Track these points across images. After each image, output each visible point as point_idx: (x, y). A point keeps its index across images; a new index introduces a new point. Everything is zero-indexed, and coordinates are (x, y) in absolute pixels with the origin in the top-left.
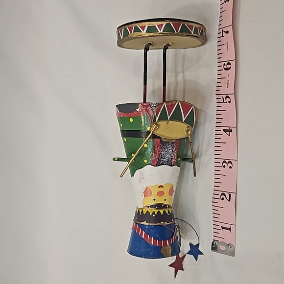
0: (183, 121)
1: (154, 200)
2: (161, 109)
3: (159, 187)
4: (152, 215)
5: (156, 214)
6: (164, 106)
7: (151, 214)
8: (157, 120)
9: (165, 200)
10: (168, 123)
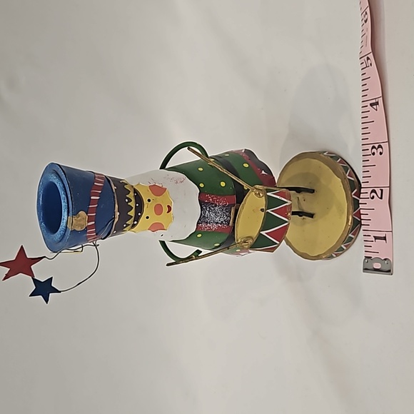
0: (261, 232)
1: (149, 200)
2: (283, 199)
3: (168, 206)
4: (128, 198)
5: (129, 204)
6: (286, 202)
7: (127, 196)
8: (268, 194)
9: (147, 218)
10: (262, 210)
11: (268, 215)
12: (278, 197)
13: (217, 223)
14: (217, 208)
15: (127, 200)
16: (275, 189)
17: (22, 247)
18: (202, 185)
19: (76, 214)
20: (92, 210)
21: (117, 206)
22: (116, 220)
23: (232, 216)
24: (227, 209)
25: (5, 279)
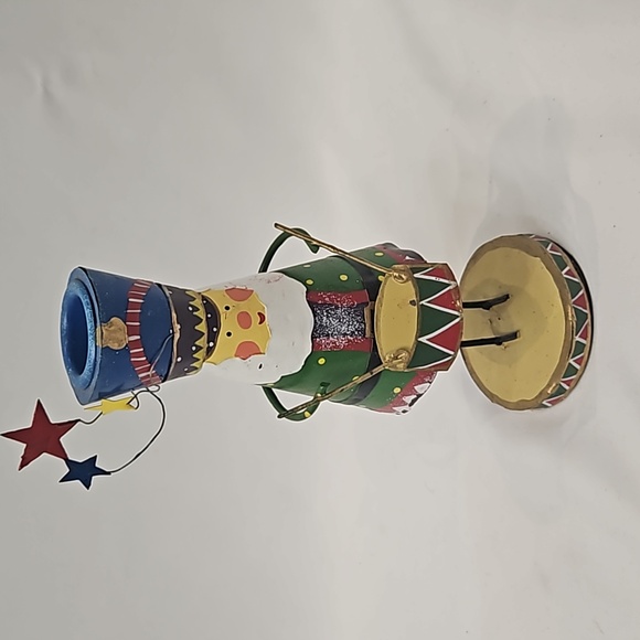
0: (420, 339)
1: (227, 308)
2: (442, 280)
3: (260, 314)
4: (192, 306)
5: (195, 313)
6: (449, 285)
7: (191, 303)
8: (416, 275)
9: (229, 334)
10: (412, 303)
11: (423, 310)
12: (433, 278)
13: (345, 334)
14: (339, 311)
15: (190, 309)
16: (425, 266)
17: (39, 402)
18: (310, 282)
19: (106, 320)
20: (133, 317)
21: (174, 315)
22: (177, 336)
23: (367, 321)
24: (357, 310)
25: (22, 466)
